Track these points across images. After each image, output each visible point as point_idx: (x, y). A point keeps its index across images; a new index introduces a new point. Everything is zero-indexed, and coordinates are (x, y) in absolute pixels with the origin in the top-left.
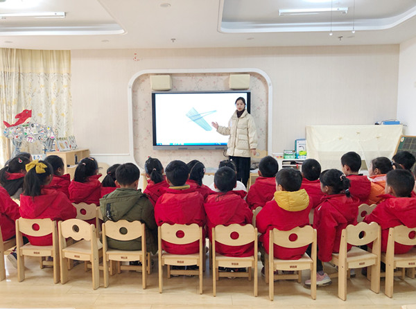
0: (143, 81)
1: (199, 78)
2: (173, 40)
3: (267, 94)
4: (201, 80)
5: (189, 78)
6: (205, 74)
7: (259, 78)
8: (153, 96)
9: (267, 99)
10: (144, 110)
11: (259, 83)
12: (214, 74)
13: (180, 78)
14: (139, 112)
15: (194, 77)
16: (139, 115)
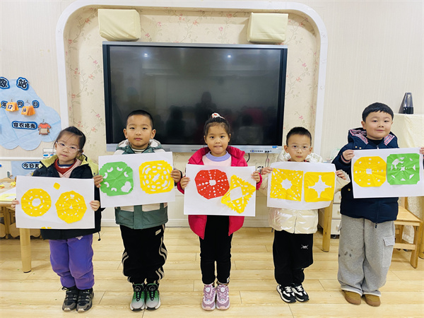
0: (87, 21)
1: (193, 18)
3: (317, 53)
4: (196, 23)
5: (175, 18)
6: (203, 12)
7: (302, 24)
8: (107, 49)
9: (316, 63)
10: (91, 77)
11: (303, 32)
13: (158, 18)
14: (81, 80)
15: (183, 17)
16: (81, 86)
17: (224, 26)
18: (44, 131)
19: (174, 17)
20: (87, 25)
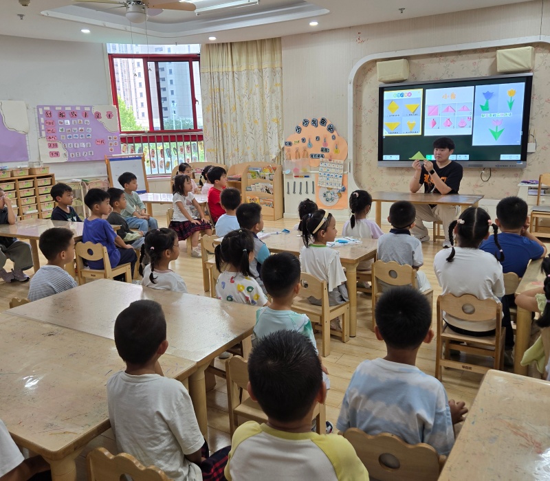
0: (370, 70)
1: (450, 58)
4: (453, 61)
6: (459, 53)
8: (382, 90)
10: (370, 111)
12: (475, 51)
13: (422, 61)
14: (363, 114)
15: (442, 58)
16: (363, 118)
17: (477, 61)
19: (435, 58)
20: (369, 73)
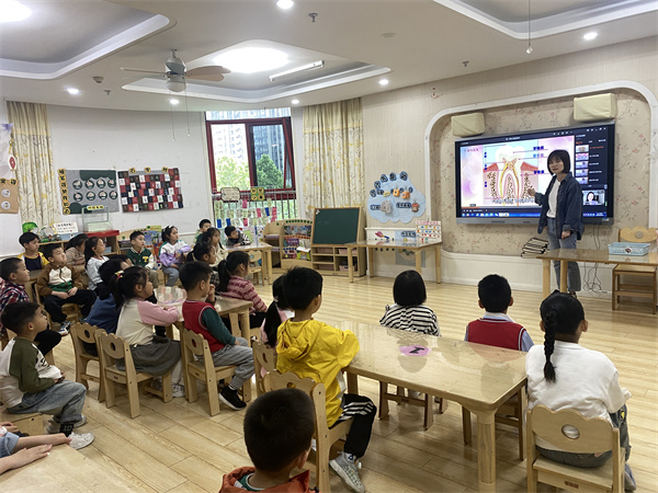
1: (528, 109)
2: (465, 63)
4: (530, 112)
5: (512, 112)
6: (536, 103)
10: (449, 166)
12: (553, 101)
13: (498, 114)
16: (442, 174)
17: (555, 111)
18: (415, 209)
